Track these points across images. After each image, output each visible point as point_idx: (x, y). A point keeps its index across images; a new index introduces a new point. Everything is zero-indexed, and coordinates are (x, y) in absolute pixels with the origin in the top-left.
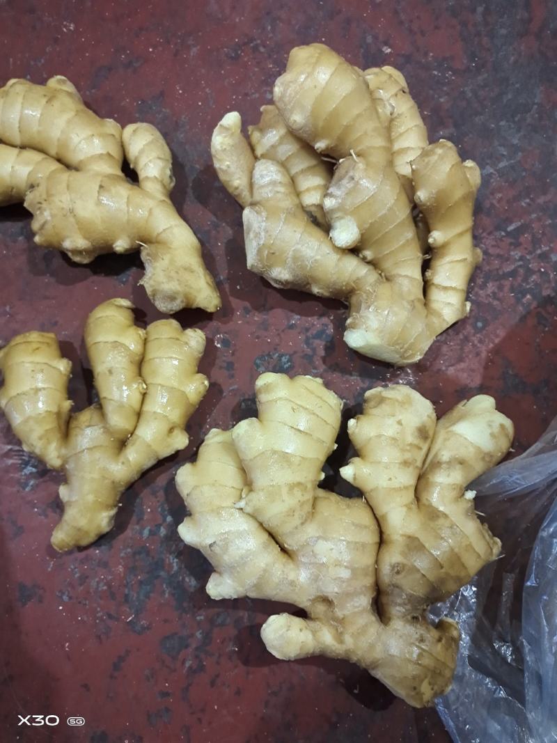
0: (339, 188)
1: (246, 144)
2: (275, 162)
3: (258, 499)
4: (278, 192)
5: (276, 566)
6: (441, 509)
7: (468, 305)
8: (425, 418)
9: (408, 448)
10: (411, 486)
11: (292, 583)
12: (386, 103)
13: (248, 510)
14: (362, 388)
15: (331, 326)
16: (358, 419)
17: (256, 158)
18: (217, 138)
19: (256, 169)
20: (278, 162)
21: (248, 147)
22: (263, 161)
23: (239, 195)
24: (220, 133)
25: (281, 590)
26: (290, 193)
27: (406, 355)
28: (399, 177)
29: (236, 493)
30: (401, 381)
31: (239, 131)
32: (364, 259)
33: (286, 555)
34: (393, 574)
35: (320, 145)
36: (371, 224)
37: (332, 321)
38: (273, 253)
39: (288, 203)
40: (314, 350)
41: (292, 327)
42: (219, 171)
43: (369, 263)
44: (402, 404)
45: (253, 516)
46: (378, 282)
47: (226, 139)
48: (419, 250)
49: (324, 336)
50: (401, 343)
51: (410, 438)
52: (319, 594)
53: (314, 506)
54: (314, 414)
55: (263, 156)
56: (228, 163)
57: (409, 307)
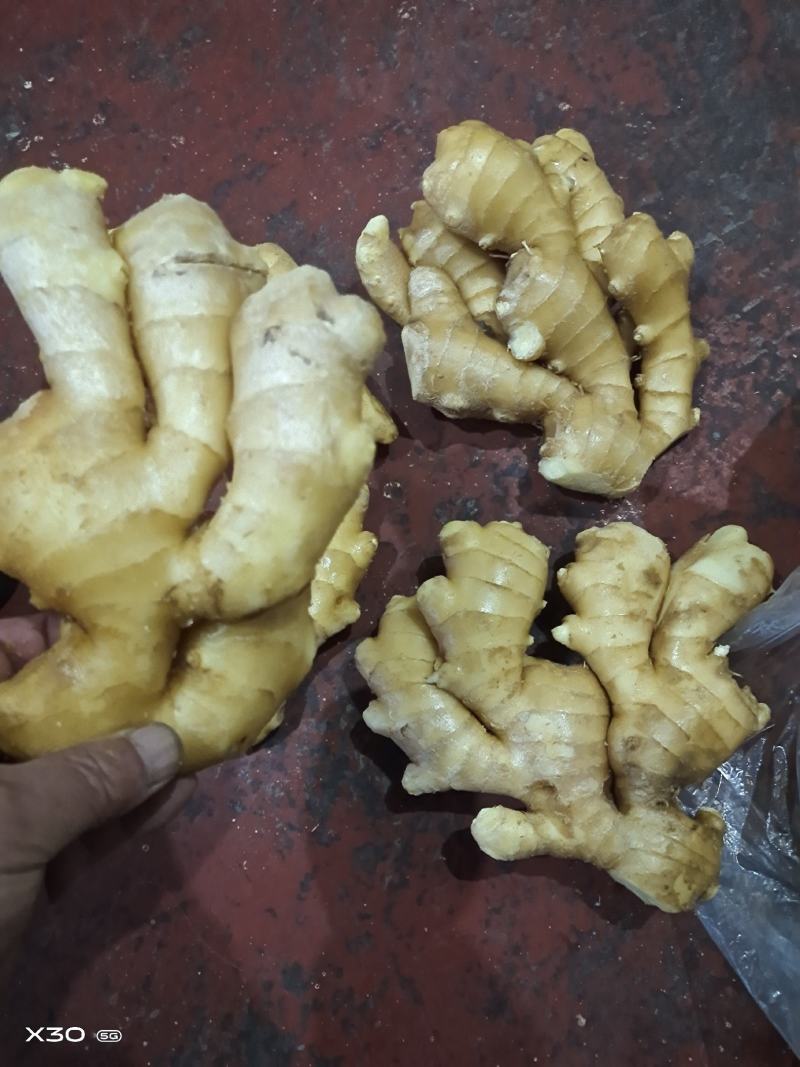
0: (513, 289)
1: (397, 251)
2: (433, 269)
3: (454, 671)
4: (441, 303)
5: (483, 748)
6: (684, 668)
7: (697, 413)
8: (653, 558)
9: (634, 597)
10: (642, 643)
11: (504, 768)
12: (562, 177)
13: (443, 684)
14: (570, 531)
15: (524, 458)
16: (568, 568)
17: (411, 266)
18: (363, 249)
19: (412, 279)
20: (437, 268)
21: (400, 255)
22: (419, 268)
23: (395, 313)
24: (365, 243)
25: (490, 777)
26: (456, 302)
27: (618, 483)
28: (587, 266)
29: (427, 667)
30: (620, 517)
31: (387, 237)
32: (554, 371)
33: (494, 737)
34: (627, 751)
35: (485, 241)
36: (556, 326)
37: (524, 452)
38: (441, 378)
39: (454, 314)
40: (506, 490)
41: (475, 464)
42: (367, 287)
43: (562, 374)
44: (622, 544)
45: (449, 691)
46: (575, 396)
47: (373, 249)
48: (624, 351)
49: (517, 471)
50: (609, 468)
51: (636, 584)
52: (536, 779)
53: (523, 677)
54: (512, 564)
55: (419, 263)
56: (377, 277)
57: (616, 422)
